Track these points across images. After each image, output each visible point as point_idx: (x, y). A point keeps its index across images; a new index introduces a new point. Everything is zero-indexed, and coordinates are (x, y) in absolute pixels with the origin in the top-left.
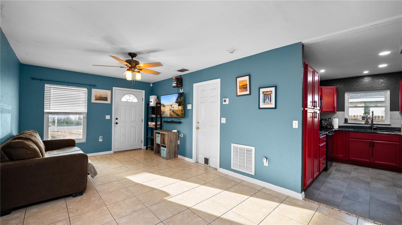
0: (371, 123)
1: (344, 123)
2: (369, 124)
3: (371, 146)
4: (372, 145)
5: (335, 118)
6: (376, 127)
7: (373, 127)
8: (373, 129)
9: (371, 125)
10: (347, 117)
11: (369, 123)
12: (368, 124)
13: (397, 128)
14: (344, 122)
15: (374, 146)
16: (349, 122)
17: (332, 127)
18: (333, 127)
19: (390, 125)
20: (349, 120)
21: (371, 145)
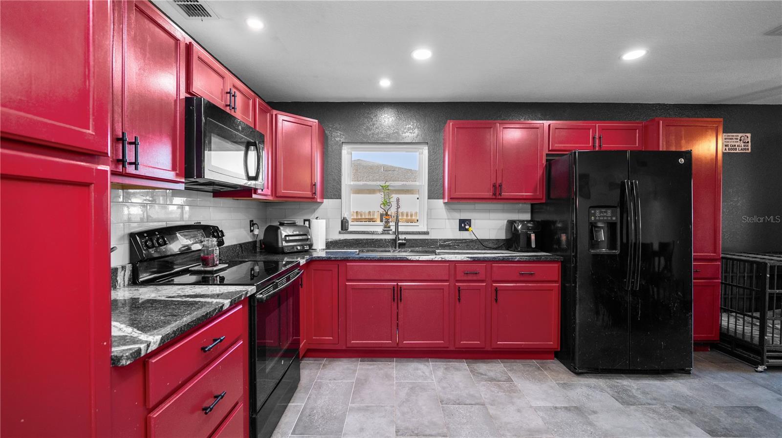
0: (394, 230)
1: (340, 233)
2: (391, 232)
3: (394, 301)
4: (397, 294)
5: (317, 218)
6: (403, 242)
7: (399, 240)
8: (397, 245)
9: (395, 236)
10: (346, 216)
11: (391, 230)
12: (389, 234)
13: (440, 240)
14: (340, 230)
15: (401, 300)
16: (351, 229)
17: (307, 248)
18: (311, 246)
19: (427, 233)
20: (350, 223)
21: (396, 298)
